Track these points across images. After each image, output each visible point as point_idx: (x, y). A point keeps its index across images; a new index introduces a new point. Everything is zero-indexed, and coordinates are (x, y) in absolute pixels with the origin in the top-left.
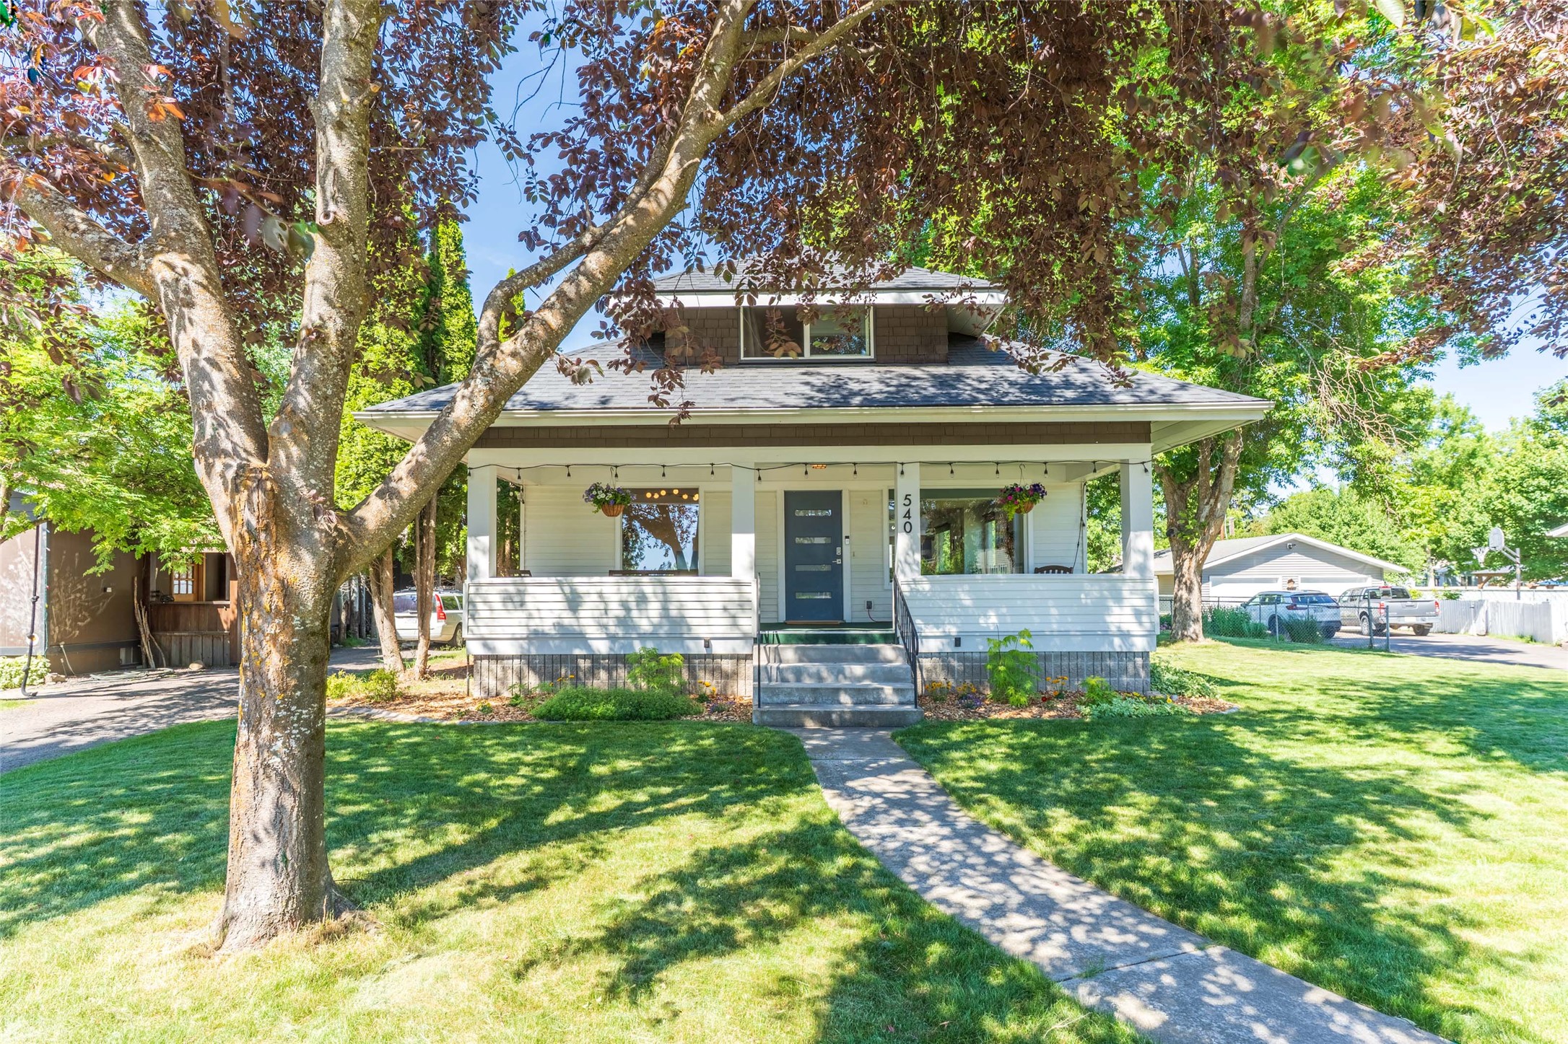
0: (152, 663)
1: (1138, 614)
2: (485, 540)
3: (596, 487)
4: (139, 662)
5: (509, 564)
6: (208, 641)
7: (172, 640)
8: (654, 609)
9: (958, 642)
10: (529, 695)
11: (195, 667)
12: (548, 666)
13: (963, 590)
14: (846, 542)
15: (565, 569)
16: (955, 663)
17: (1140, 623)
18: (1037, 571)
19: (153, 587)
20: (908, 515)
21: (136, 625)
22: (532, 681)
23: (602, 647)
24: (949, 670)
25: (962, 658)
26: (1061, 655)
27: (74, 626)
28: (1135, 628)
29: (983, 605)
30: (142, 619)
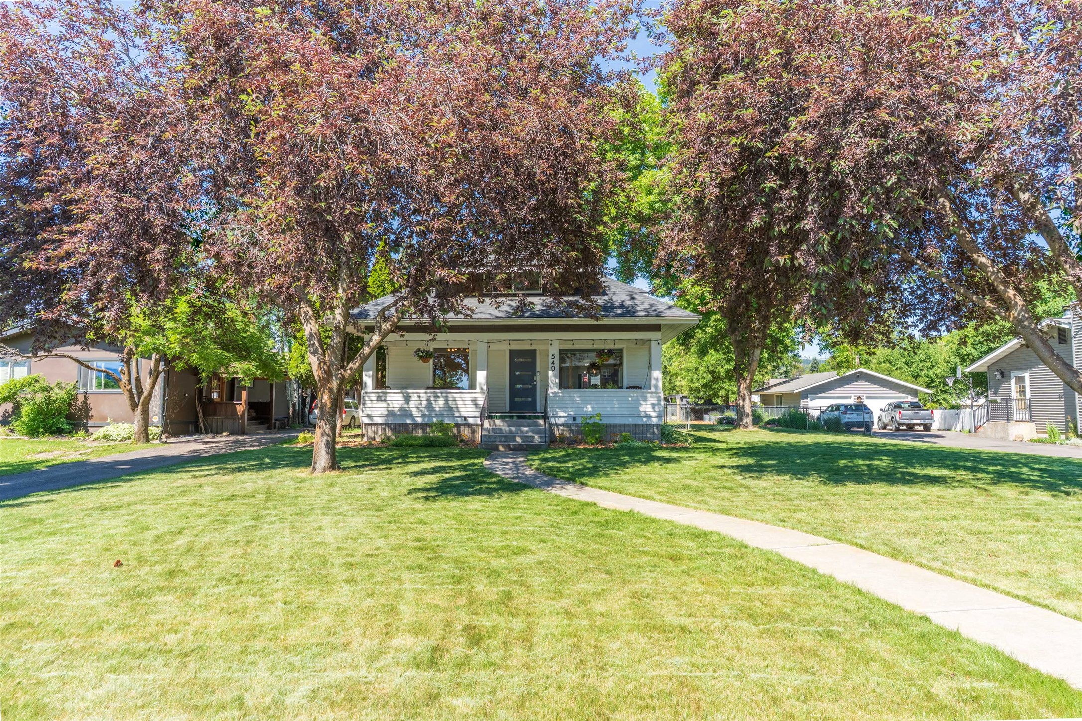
0: (204, 431)
1: (653, 405)
2: (371, 373)
3: (419, 350)
4: (197, 431)
5: (380, 383)
6: (231, 421)
7: (214, 421)
8: (441, 401)
9: (574, 419)
10: (388, 439)
11: (224, 434)
12: (397, 428)
13: (577, 395)
14: (538, 374)
15: (404, 385)
16: (574, 428)
17: (655, 411)
18: (628, 388)
19: (204, 394)
20: (553, 363)
21: (197, 413)
22: (389, 433)
23: (419, 420)
24: (572, 431)
25: (577, 425)
26: (621, 425)
27: (173, 412)
28: (653, 414)
29: (586, 402)
30: (200, 410)
